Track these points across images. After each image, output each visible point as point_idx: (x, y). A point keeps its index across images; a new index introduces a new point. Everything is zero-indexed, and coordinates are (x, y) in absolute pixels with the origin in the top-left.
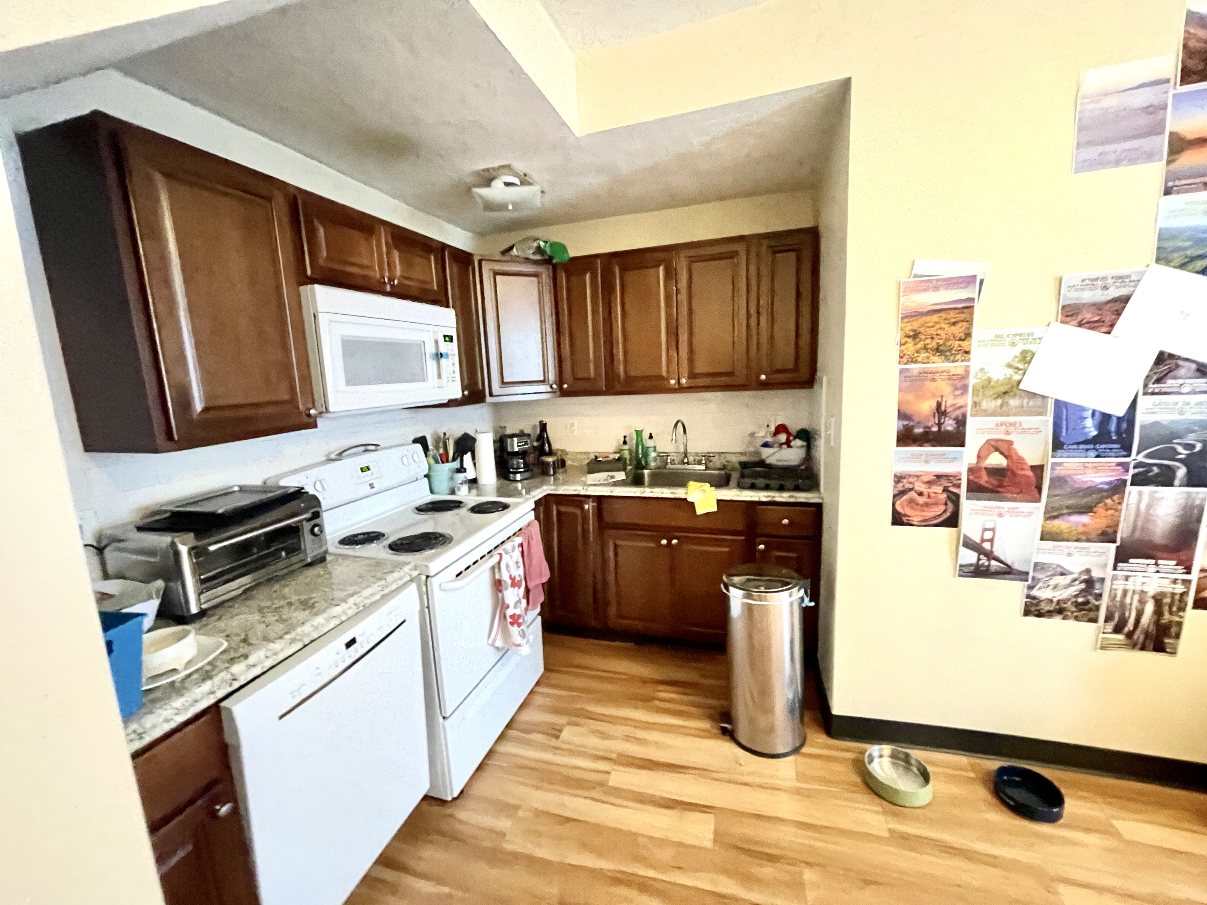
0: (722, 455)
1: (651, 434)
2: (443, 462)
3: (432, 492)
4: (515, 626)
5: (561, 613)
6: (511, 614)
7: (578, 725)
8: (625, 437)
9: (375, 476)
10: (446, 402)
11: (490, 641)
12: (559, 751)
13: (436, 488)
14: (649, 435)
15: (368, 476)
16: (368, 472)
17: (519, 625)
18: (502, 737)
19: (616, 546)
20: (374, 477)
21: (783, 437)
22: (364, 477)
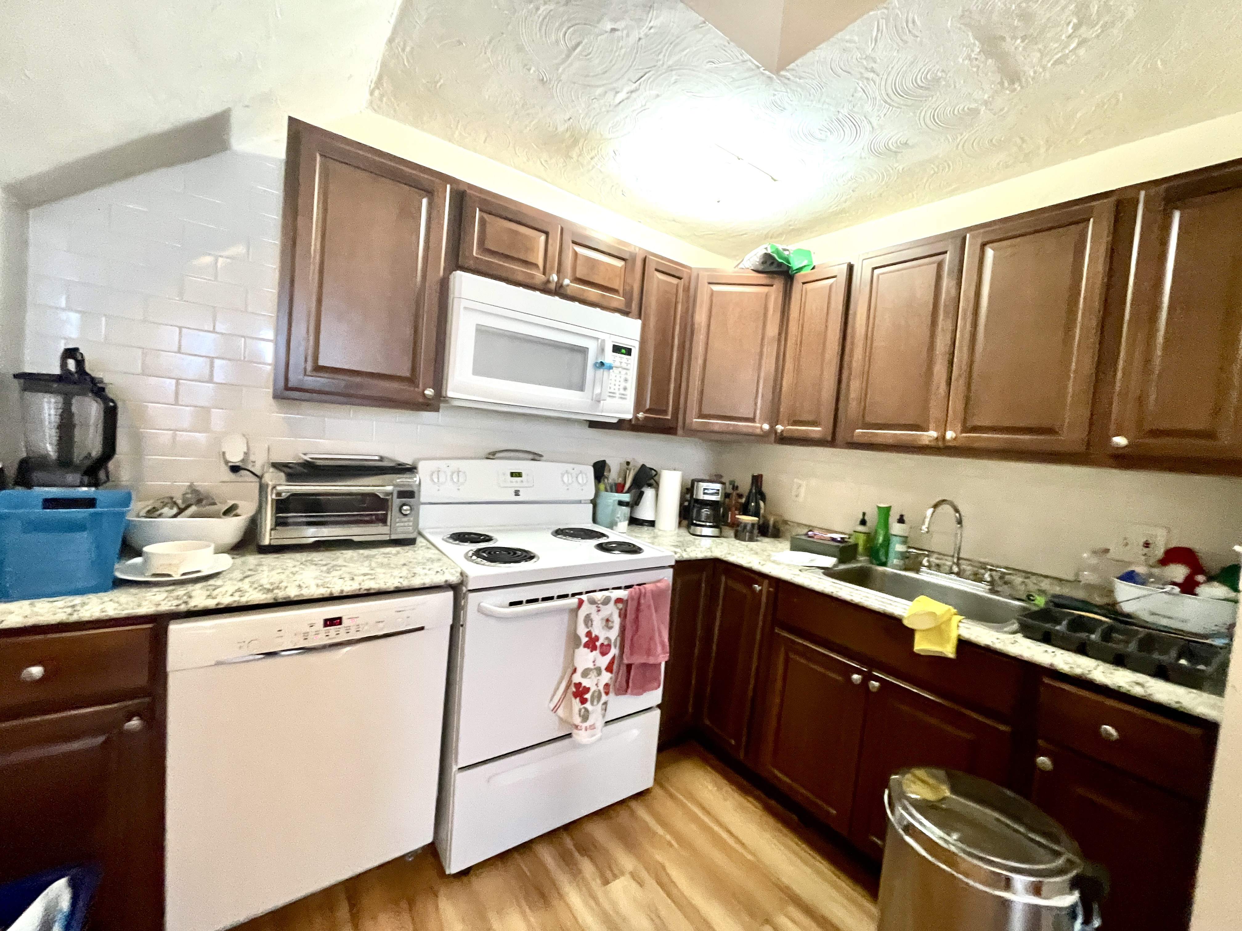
0: (1034, 579)
1: (902, 516)
2: (612, 492)
3: (595, 521)
4: (578, 699)
5: (707, 722)
6: (577, 682)
7: (641, 884)
8: (864, 514)
9: (525, 484)
10: (615, 421)
11: (552, 706)
12: (592, 903)
13: (599, 517)
14: (898, 517)
15: (517, 482)
16: (519, 479)
17: (583, 701)
18: (551, 836)
19: (787, 660)
20: (522, 485)
21: (1179, 572)
22: (512, 482)
